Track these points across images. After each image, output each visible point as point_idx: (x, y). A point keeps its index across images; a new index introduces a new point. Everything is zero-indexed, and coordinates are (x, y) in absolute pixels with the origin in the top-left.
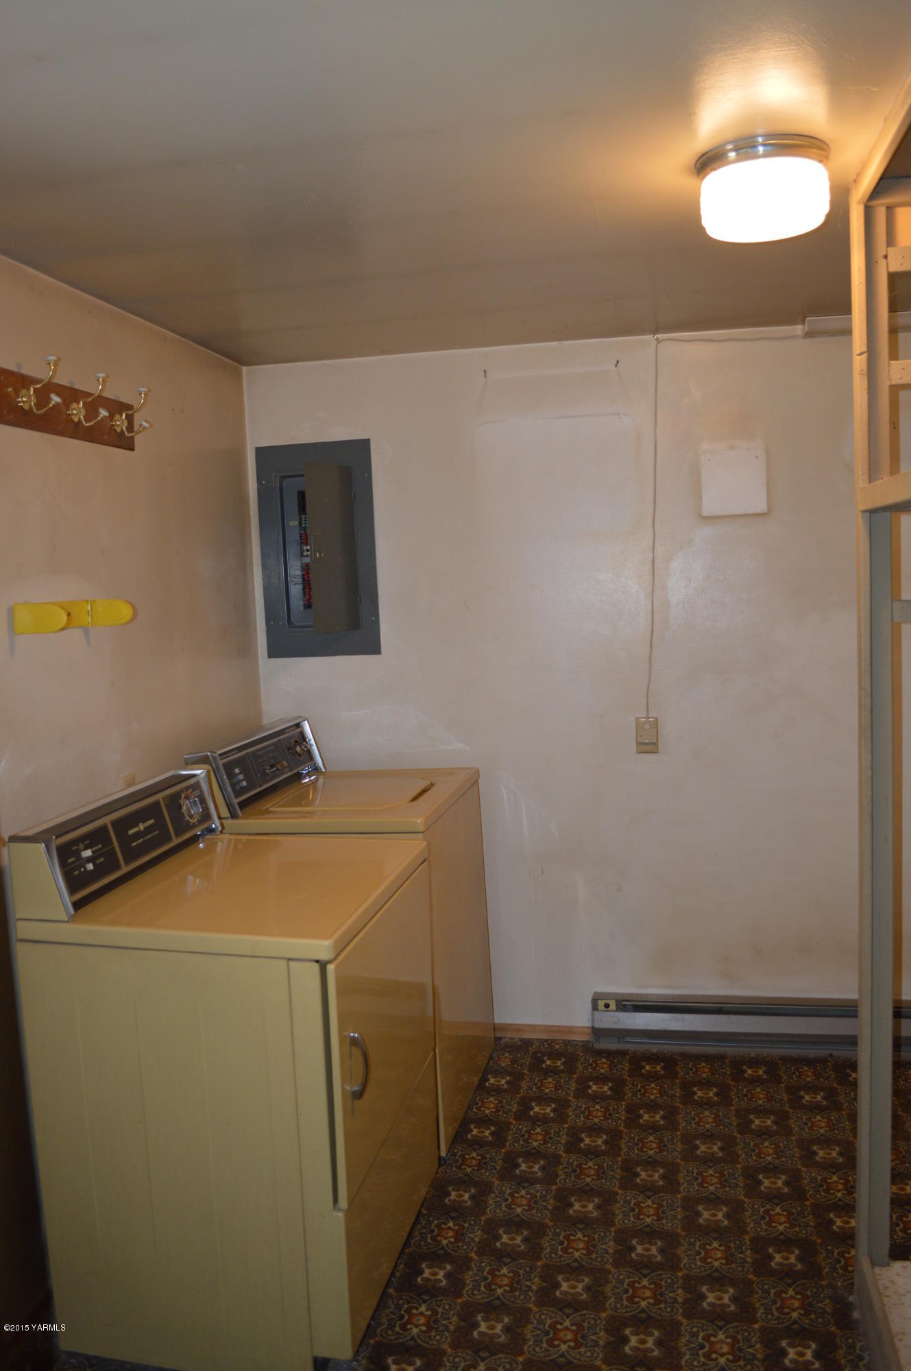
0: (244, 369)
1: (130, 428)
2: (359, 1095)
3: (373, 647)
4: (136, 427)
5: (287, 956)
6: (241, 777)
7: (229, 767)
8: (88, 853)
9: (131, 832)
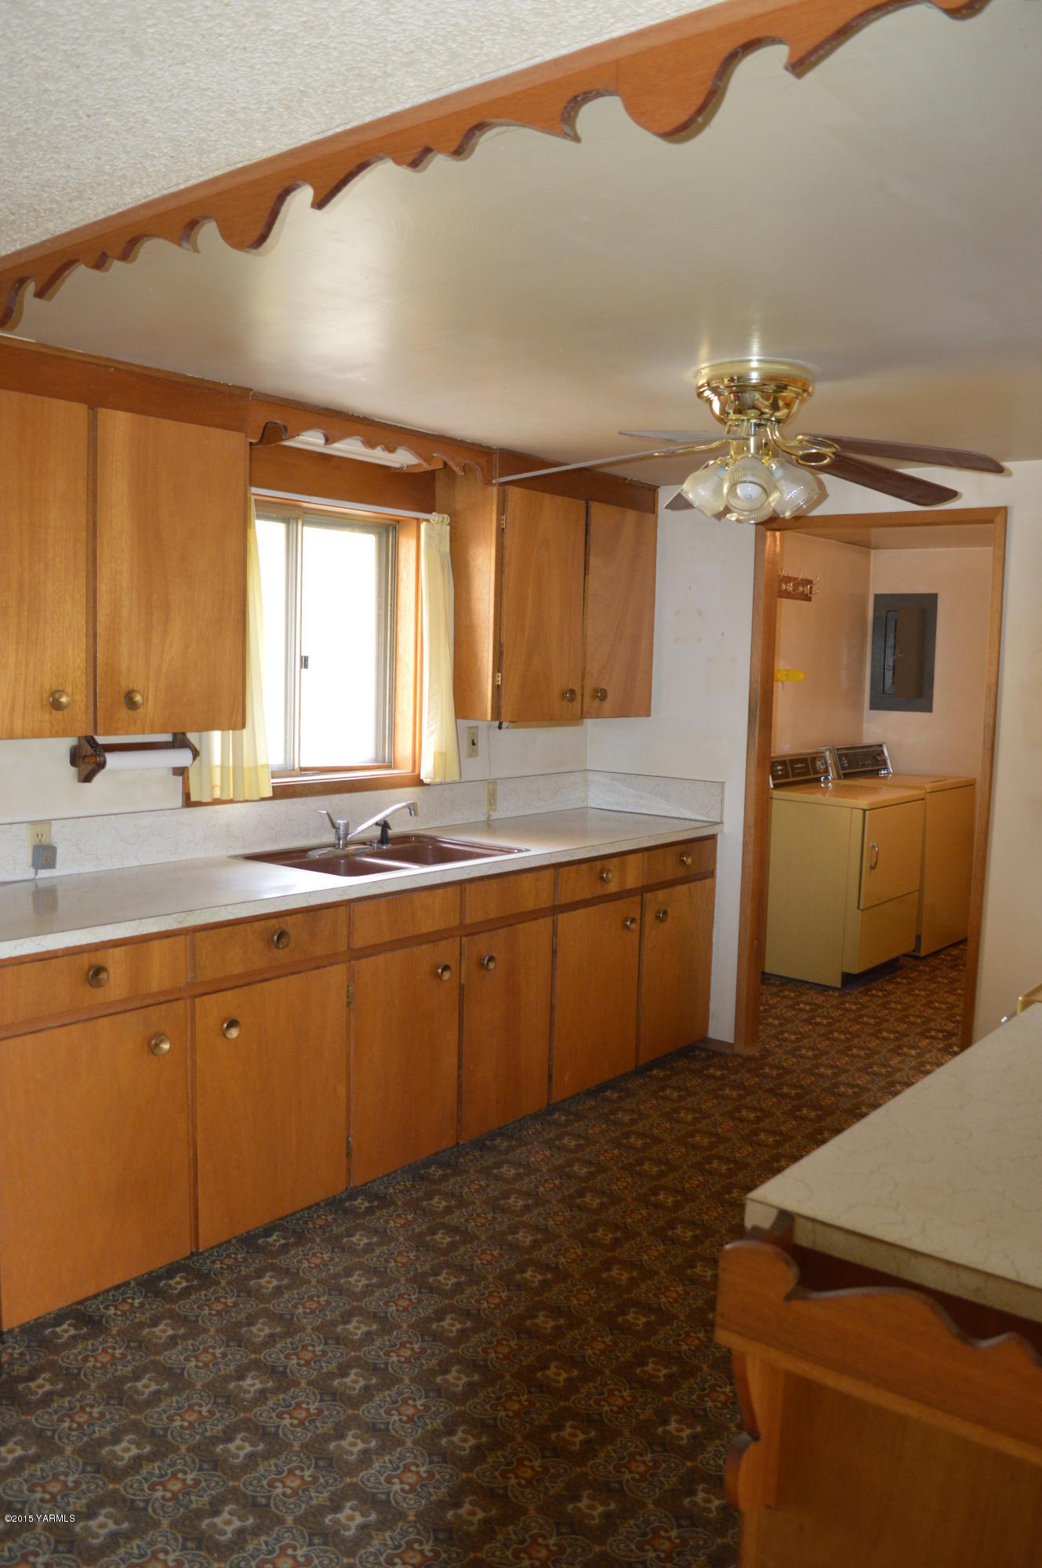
1: (811, 593)
3: (928, 709)
4: (813, 592)
7: (840, 756)
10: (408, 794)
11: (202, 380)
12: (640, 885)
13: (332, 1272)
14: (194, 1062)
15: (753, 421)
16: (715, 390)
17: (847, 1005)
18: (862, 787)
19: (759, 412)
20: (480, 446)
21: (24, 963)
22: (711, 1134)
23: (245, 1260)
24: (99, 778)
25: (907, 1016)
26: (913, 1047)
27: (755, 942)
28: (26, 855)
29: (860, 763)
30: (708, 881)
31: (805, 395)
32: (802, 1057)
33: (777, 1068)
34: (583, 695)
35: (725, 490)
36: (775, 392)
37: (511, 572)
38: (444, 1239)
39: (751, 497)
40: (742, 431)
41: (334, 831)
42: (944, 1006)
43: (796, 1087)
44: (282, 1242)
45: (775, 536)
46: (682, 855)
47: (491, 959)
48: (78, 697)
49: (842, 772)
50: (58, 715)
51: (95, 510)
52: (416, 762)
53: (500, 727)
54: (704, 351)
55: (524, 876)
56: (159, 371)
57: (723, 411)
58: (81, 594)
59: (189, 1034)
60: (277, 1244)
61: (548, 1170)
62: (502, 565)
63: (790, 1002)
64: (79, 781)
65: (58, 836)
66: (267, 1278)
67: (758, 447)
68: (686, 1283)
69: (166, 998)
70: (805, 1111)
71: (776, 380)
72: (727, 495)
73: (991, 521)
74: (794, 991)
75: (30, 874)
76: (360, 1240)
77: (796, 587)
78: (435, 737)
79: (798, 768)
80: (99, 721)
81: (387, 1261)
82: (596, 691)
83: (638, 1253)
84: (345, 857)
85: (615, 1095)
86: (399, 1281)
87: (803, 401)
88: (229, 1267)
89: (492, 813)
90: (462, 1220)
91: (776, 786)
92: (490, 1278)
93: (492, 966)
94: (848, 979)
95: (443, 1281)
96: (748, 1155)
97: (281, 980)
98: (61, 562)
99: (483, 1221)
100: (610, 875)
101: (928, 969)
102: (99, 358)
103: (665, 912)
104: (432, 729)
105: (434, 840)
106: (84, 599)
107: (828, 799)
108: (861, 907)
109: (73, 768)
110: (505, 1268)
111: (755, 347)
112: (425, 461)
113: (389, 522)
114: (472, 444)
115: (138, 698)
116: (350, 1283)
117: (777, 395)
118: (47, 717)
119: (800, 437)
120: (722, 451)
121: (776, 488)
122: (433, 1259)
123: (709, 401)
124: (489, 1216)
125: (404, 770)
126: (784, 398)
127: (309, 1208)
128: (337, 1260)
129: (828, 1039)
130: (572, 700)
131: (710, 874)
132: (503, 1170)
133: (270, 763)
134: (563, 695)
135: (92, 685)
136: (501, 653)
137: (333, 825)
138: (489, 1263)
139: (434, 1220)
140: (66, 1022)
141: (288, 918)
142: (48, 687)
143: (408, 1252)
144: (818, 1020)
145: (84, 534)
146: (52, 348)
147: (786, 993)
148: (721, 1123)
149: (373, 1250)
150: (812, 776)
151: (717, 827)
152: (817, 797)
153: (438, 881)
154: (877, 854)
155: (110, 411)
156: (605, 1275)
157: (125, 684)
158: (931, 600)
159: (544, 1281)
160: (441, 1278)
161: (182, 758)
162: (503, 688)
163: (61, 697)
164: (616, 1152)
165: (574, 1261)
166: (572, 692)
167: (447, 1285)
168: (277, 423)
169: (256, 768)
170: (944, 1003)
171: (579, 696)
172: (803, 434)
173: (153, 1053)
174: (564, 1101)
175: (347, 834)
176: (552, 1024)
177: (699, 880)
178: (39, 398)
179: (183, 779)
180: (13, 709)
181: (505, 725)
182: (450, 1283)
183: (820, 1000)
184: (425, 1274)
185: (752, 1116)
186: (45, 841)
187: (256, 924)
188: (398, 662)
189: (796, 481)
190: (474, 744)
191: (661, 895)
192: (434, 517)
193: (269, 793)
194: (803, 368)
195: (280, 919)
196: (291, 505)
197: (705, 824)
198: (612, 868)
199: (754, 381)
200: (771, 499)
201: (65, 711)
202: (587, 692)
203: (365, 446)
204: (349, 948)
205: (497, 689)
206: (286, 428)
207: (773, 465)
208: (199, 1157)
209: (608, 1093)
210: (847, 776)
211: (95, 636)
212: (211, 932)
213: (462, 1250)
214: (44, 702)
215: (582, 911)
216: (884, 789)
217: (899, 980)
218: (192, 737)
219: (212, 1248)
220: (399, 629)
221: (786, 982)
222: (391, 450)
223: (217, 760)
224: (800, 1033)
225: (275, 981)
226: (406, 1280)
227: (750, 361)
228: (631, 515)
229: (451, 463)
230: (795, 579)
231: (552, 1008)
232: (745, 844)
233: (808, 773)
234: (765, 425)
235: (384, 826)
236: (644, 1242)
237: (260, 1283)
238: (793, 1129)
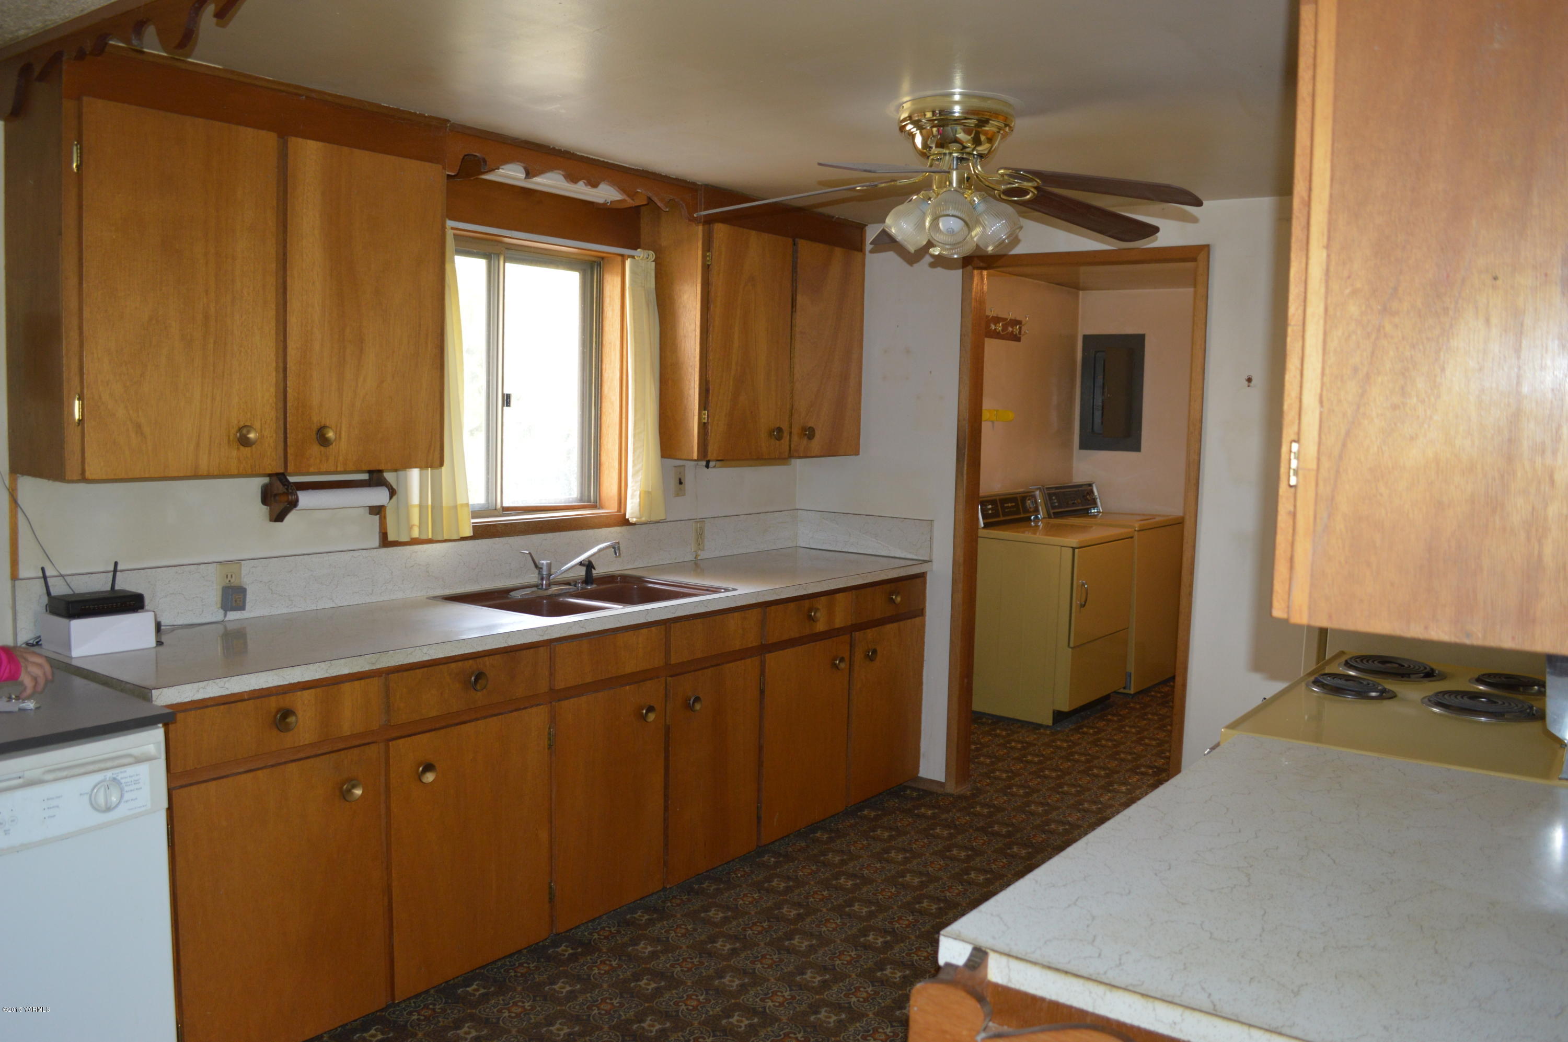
0: (1081, 292)
1: (1020, 332)
2: (1083, 606)
3: (1137, 448)
4: (1023, 332)
5: (1061, 544)
6: (1056, 501)
7: (1050, 495)
8: (990, 507)
9: (1006, 505)
10: (614, 533)
11: (398, 110)
12: (849, 623)
13: (533, 1021)
14: (388, 808)
15: (955, 155)
16: (917, 124)
17: (1059, 743)
18: (1072, 526)
19: (961, 147)
20: (685, 181)
21: (207, 707)
22: (921, 874)
23: (444, 1010)
24: (291, 517)
25: (1117, 753)
26: (1124, 784)
27: (966, 680)
28: (213, 596)
29: (1071, 502)
30: (917, 620)
31: (1007, 129)
32: (1013, 795)
33: (988, 806)
34: (790, 433)
35: (927, 224)
36: (977, 126)
37: (717, 310)
38: (649, 984)
39: (953, 231)
40: (944, 165)
41: (537, 571)
42: (1154, 743)
43: (1007, 825)
44: (482, 991)
45: (981, 275)
46: (891, 593)
47: (697, 699)
48: (266, 433)
49: (1052, 511)
50: (246, 451)
51: (285, 241)
52: (621, 501)
53: (707, 466)
54: (906, 85)
55: (730, 615)
56: (353, 100)
57: (925, 145)
58: (270, 327)
59: (383, 779)
60: (477, 994)
61: (756, 913)
62: (708, 302)
63: (1002, 741)
64: (271, 520)
65: (248, 578)
66: (466, 1029)
67: (961, 181)
68: (895, 1024)
69: (360, 741)
70: (1015, 849)
71: (978, 114)
72: (929, 228)
73: (1194, 260)
74: (1006, 730)
75: (219, 615)
76: (562, 987)
77: (1005, 328)
78: (640, 477)
79: (1008, 507)
80: (290, 457)
81: (589, 1008)
82: (804, 429)
83: (846, 996)
84: (549, 597)
85: (826, 836)
86: (602, 1028)
87: (1003, 137)
88: (427, 1018)
89: (699, 552)
90: (668, 965)
91: (987, 526)
92: (696, 1023)
93: (698, 707)
94: (1059, 716)
95: (647, 1028)
96: (958, 894)
97: (479, 722)
98: (249, 294)
99: (690, 965)
100: (818, 615)
101: (1138, 706)
102: (289, 85)
103: (875, 652)
104: (637, 468)
105: (640, 580)
106: (273, 332)
107: (1040, 537)
108: (1072, 645)
109: (265, 507)
110: (711, 1013)
111: (958, 80)
112: (629, 196)
113: (594, 259)
114: (677, 179)
115: (331, 435)
116: (551, 1032)
117: (979, 129)
118: (235, 453)
119: (1002, 171)
120: (926, 185)
121: (978, 222)
122: (637, 1005)
123: (913, 136)
124: (696, 961)
125: (610, 508)
126: (986, 133)
127: (511, 956)
128: (538, 1008)
129: (1039, 777)
130: (779, 438)
131: (920, 612)
132: (711, 914)
133: (471, 502)
134: (770, 433)
135: (282, 422)
136: (707, 391)
137: (536, 566)
138: (695, 1008)
139: (639, 966)
140: (253, 768)
141: (486, 659)
142: (236, 422)
143: (611, 999)
144: (1029, 758)
145: (274, 265)
146: (239, 74)
147: (998, 731)
148: (932, 862)
149: (576, 998)
150: (1022, 516)
151: (926, 565)
152: (1027, 535)
153: (642, 620)
154: (1087, 590)
155: (300, 140)
156: (812, 1018)
157: (316, 420)
158: (1139, 340)
159: (751, 1026)
160: (645, 1025)
161: (378, 496)
162: (709, 427)
163: (249, 432)
164: (825, 893)
165: (781, 1004)
166: (780, 430)
167: (651, 1032)
168: (476, 156)
169: (455, 507)
170: (1154, 739)
171: (786, 435)
172: (1005, 168)
173: (344, 798)
174: (773, 843)
175: (550, 575)
176: (760, 764)
177: (908, 619)
178: (226, 125)
179: (380, 519)
180: (198, 445)
181: (712, 464)
182: (654, 1029)
183: (1031, 738)
184: (629, 1022)
185: (963, 854)
186: (235, 582)
187: (453, 665)
188: (604, 400)
189: (998, 215)
190: (681, 483)
191: (870, 633)
192: (639, 253)
193: (468, 532)
194: (1006, 103)
195: (478, 660)
196: (492, 240)
197: (916, 562)
198: (820, 607)
199: (957, 115)
200: (973, 233)
201: (254, 446)
202: (796, 430)
203: (568, 182)
204: (551, 689)
205: (703, 427)
206: (485, 161)
207: (975, 199)
208: (394, 905)
209: (818, 835)
210: (1057, 515)
211: (285, 370)
212: (405, 674)
213: (667, 996)
214: (231, 438)
215: (789, 652)
216: (1094, 528)
217: (1110, 717)
218: (389, 476)
219: (409, 999)
220: (604, 367)
221: (998, 720)
222: (594, 185)
223: (415, 499)
224: (1012, 771)
225: (473, 723)
226: (610, 1028)
227: (953, 94)
228: (838, 252)
229: (655, 199)
230: (1004, 319)
231: (760, 748)
232: (954, 582)
233: (1018, 513)
234: (967, 160)
235: (589, 565)
236: (853, 984)
237: (458, 1034)
238: (1003, 867)
